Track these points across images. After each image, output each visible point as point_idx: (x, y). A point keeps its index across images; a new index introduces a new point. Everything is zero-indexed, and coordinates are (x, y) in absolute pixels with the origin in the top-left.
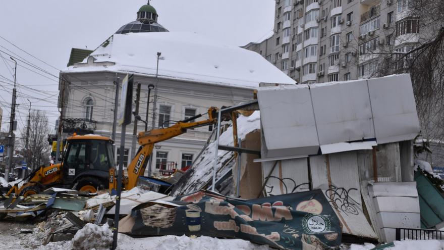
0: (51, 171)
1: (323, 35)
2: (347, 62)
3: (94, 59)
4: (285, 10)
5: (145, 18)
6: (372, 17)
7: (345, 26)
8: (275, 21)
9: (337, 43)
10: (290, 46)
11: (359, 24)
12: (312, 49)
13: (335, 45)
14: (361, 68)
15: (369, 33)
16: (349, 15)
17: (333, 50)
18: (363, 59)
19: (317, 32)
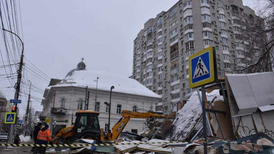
0: (67, 130)
1: (154, 75)
2: (166, 85)
3: (66, 81)
4: (138, 65)
5: (81, 67)
6: (176, 68)
7: (164, 71)
8: (133, 70)
9: (161, 78)
10: (140, 79)
11: (170, 70)
12: (150, 80)
13: (160, 79)
14: (172, 88)
15: (175, 74)
16: (166, 67)
17: (160, 81)
18: (172, 84)
19: (152, 74)
